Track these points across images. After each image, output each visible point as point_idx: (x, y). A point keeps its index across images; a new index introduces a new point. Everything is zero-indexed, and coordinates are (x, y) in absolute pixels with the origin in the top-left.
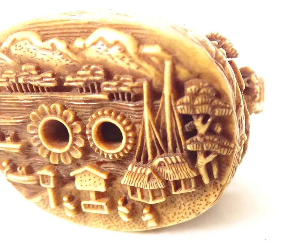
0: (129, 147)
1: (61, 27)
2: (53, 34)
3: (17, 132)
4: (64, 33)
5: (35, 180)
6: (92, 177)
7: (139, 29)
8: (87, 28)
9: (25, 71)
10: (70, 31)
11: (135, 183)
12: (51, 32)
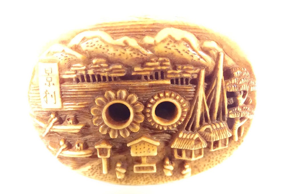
0: (183, 120)
1: (128, 27)
2: (120, 33)
3: (76, 116)
4: (130, 32)
5: (90, 154)
6: (146, 145)
7: (195, 29)
8: (152, 28)
9: (96, 64)
10: (136, 30)
11: (183, 146)
12: (118, 31)
